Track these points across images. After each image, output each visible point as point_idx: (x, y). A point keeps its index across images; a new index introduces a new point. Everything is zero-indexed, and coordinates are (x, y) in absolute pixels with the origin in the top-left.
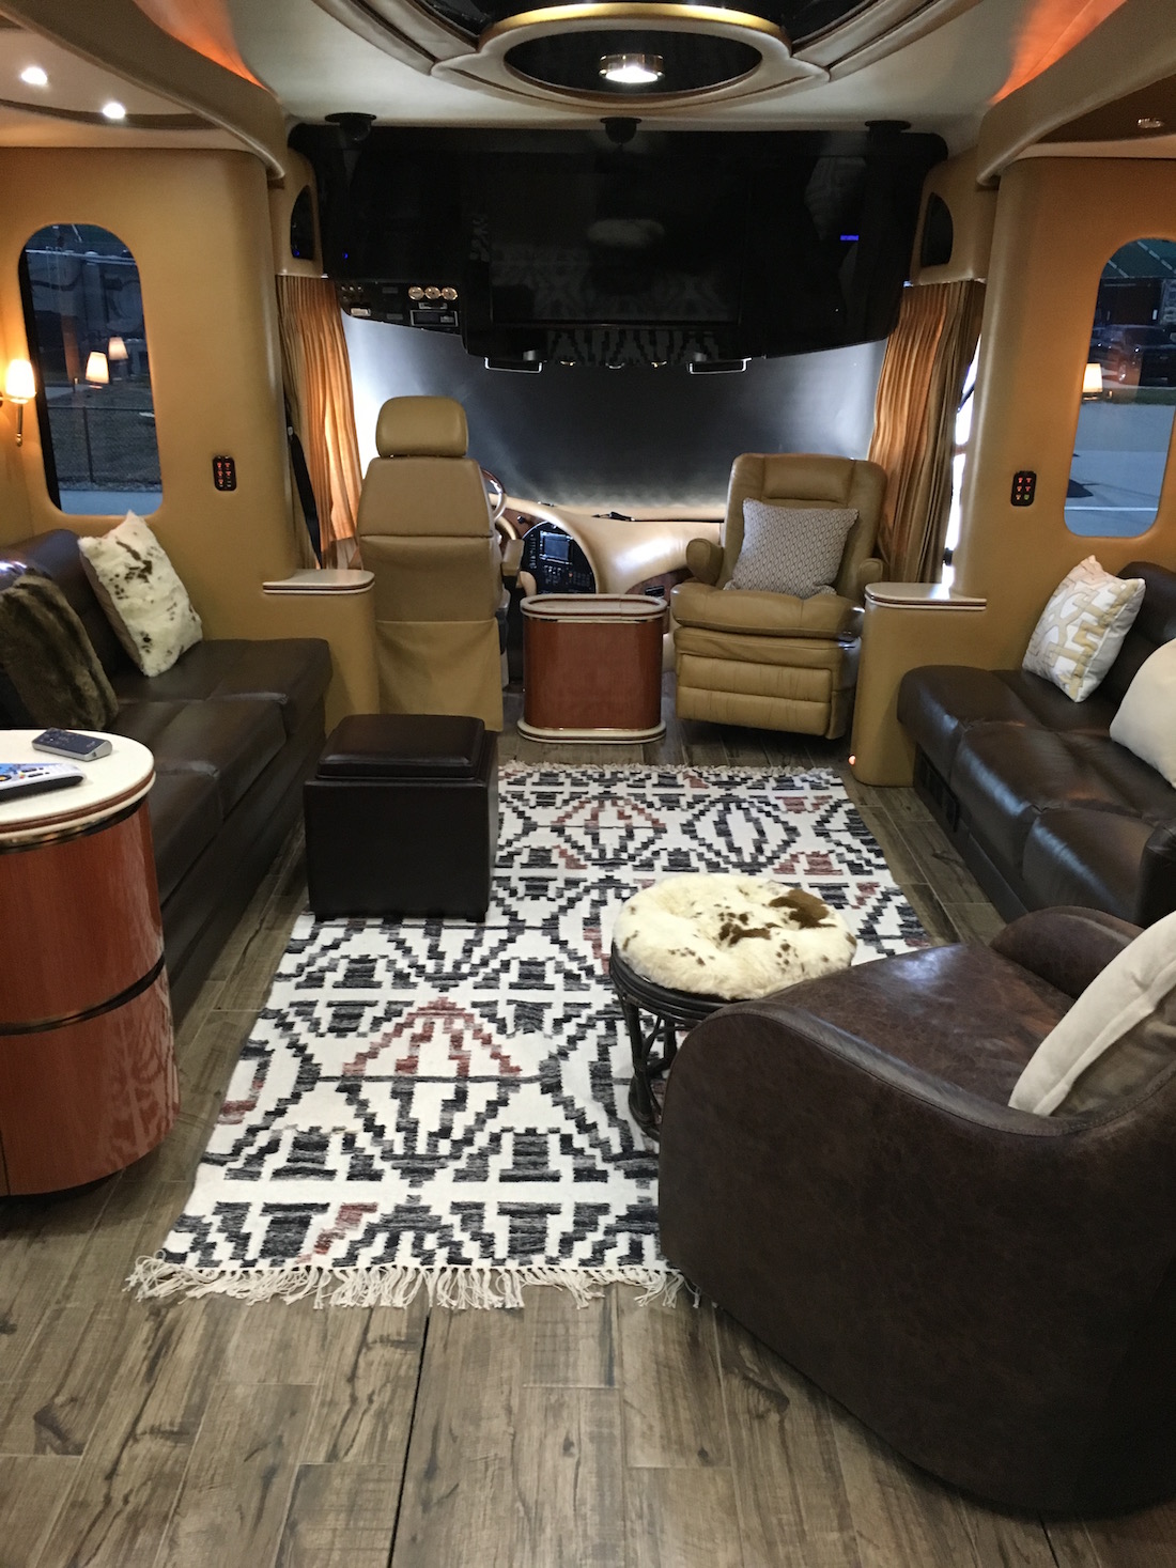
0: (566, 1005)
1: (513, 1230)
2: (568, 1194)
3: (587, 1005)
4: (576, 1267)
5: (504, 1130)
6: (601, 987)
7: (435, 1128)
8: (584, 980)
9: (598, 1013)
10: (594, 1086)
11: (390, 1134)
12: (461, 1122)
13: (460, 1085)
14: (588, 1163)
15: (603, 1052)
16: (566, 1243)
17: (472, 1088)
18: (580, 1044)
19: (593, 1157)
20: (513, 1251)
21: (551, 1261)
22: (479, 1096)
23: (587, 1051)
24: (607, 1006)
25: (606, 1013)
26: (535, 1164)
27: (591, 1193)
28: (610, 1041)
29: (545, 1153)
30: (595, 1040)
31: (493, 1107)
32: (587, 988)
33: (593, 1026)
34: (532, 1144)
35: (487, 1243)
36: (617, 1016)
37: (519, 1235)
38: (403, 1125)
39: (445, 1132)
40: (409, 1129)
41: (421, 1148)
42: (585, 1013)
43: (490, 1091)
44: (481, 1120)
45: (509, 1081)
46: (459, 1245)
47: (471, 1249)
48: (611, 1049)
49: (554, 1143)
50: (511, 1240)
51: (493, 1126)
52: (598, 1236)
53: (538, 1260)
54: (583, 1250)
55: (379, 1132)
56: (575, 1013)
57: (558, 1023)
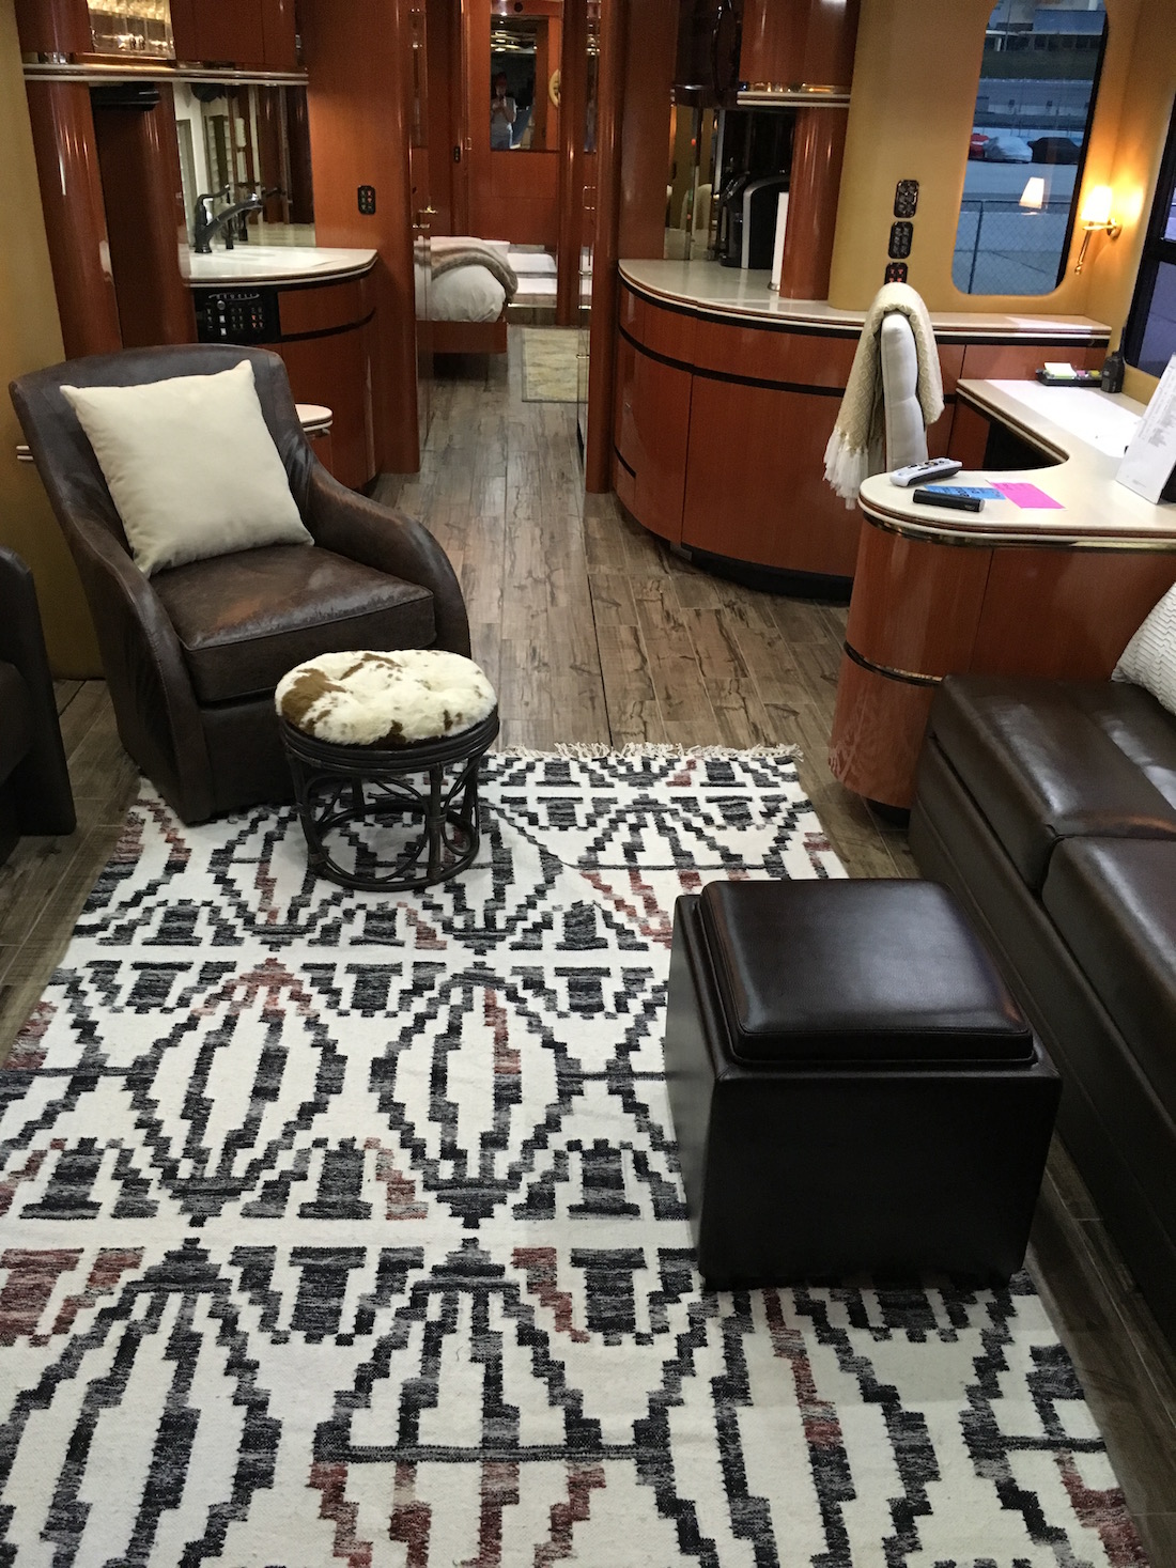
0: (539, 947)
1: (568, 775)
2: (531, 791)
3: (515, 947)
4: (524, 758)
5: (585, 829)
6: (498, 974)
7: (643, 831)
8: (518, 981)
9: (503, 939)
10: (510, 862)
11: (679, 826)
12: (623, 835)
13: (633, 864)
14: (515, 808)
15: (499, 894)
16: (530, 768)
17: (622, 861)
18: (523, 901)
19: (512, 811)
20: (566, 765)
21: (541, 760)
22: (613, 854)
23: (516, 895)
24: (493, 948)
25: (494, 939)
26: (558, 807)
27: (514, 792)
28: (492, 905)
29: (550, 814)
30: (507, 904)
31: (599, 845)
32: (515, 971)
33: (509, 920)
34: (563, 820)
35: (583, 768)
36: (482, 933)
37: (563, 772)
38: (671, 832)
39: (634, 828)
40: (662, 828)
41: (650, 818)
42: (517, 937)
43: (603, 858)
44: (607, 836)
45: (589, 866)
46: (603, 768)
47: (595, 766)
48: (491, 895)
49: (544, 820)
50: (568, 769)
51: (596, 832)
52: (508, 772)
53: (549, 759)
54: (519, 766)
55: (688, 827)
56: (530, 935)
57: (547, 924)
